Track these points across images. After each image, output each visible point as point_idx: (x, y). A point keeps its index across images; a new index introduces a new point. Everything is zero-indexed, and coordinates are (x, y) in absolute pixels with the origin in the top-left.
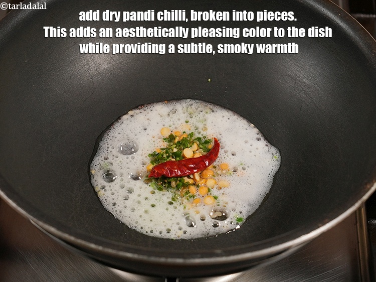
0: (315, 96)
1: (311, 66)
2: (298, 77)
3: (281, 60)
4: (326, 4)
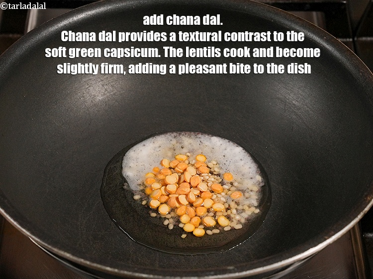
0: (306, 117)
1: (299, 88)
2: (288, 99)
3: (269, 84)
4: (311, 28)
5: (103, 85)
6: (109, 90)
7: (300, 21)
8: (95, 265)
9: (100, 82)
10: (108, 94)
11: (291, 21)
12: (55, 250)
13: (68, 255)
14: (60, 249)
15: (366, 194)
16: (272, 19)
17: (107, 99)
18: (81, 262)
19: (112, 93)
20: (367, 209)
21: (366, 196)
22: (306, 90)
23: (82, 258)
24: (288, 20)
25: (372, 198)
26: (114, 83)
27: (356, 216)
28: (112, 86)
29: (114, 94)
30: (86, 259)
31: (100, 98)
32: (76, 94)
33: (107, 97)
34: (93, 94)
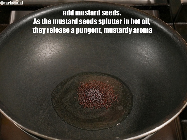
0: (151, 63)
1: (148, 48)
2: (142, 54)
3: (133, 46)
4: (153, 18)
5: (50, 49)
6: (53, 51)
7: (148, 15)
8: (50, 138)
9: (48, 47)
10: (53, 53)
11: (143, 15)
12: (30, 131)
13: (36, 133)
14: (32, 130)
15: (183, 100)
16: (134, 14)
17: (52, 55)
18: (43, 136)
19: (54, 52)
20: (184, 107)
21: (183, 101)
22: (151, 49)
23: (43, 134)
24: (142, 14)
25: (186, 102)
26: (55, 47)
27: (178, 111)
28: (55, 49)
29: (56, 53)
30: (45, 135)
31: (48, 55)
32: (37, 53)
33: (52, 54)
34: (45, 53)
